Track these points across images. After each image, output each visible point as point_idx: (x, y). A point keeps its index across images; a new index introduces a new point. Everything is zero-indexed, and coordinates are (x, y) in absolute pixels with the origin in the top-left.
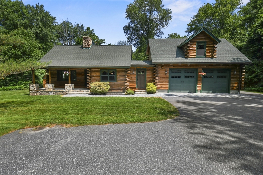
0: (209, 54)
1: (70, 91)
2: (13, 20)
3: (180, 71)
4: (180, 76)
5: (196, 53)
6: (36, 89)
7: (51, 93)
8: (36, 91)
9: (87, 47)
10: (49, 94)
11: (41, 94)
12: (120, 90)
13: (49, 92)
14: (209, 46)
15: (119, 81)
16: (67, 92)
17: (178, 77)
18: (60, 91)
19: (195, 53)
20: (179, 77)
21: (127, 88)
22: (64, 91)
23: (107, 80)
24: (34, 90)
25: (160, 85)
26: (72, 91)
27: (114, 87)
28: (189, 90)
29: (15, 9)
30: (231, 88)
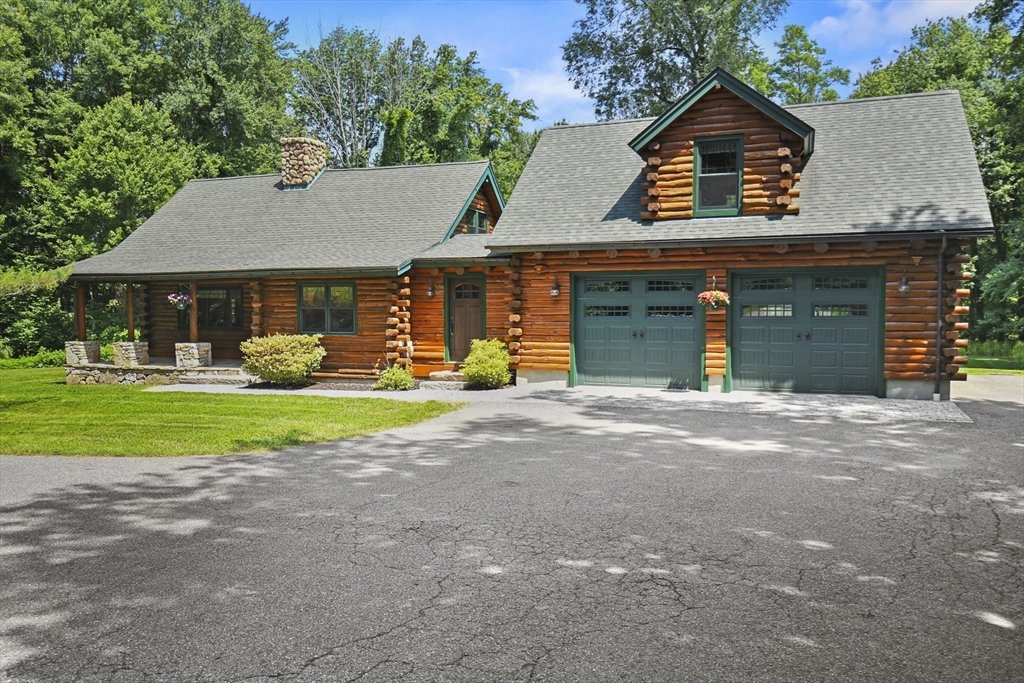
0: (761, 196)
1: (190, 371)
2: (101, 60)
3: (625, 283)
4: (626, 308)
5: (691, 198)
6: (85, 362)
7: (131, 377)
8: (83, 368)
9: (300, 181)
10: (125, 379)
11: (101, 381)
12: (369, 371)
13: (125, 371)
14: (759, 154)
15: (365, 333)
16: (181, 377)
17: (618, 314)
18: (158, 371)
19: (690, 195)
20: (622, 311)
21: (399, 359)
22: (172, 371)
23: (323, 325)
24: (78, 365)
25: (534, 351)
26: (200, 371)
27: (347, 358)
28: (672, 376)
29: (112, 10)
30: (892, 370)
